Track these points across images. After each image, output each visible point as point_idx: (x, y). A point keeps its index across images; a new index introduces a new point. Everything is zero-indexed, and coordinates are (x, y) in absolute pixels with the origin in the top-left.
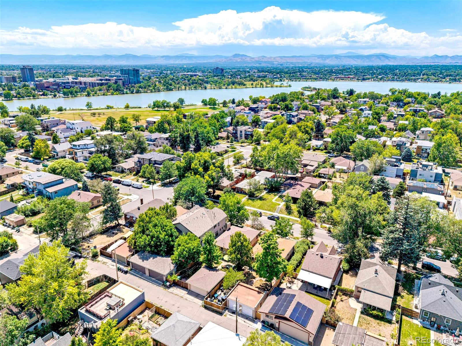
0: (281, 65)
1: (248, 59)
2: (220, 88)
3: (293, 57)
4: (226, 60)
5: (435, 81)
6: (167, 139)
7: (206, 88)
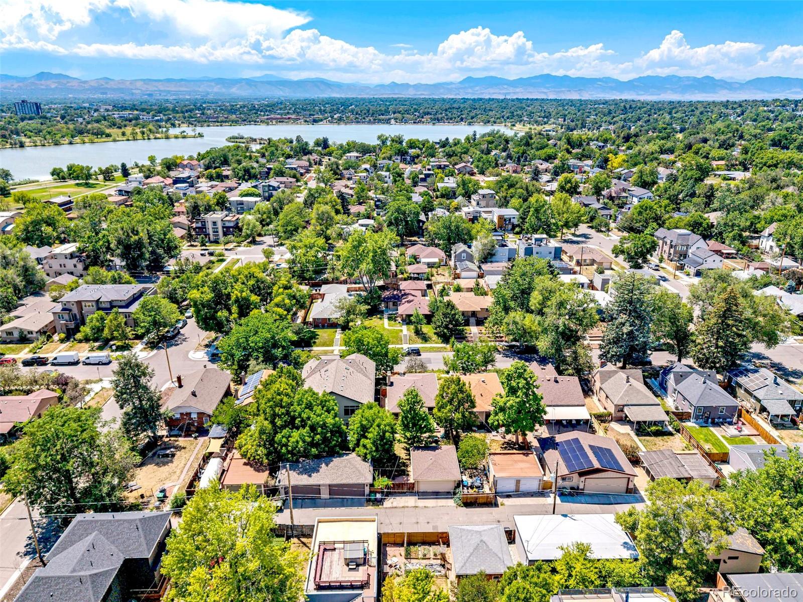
0: (150, 95)
1: (74, 83)
2: (56, 144)
3: (169, 81)
4: (21, 84)
5: (414, 123)
6: (72, 256)
7: (22, 145)
